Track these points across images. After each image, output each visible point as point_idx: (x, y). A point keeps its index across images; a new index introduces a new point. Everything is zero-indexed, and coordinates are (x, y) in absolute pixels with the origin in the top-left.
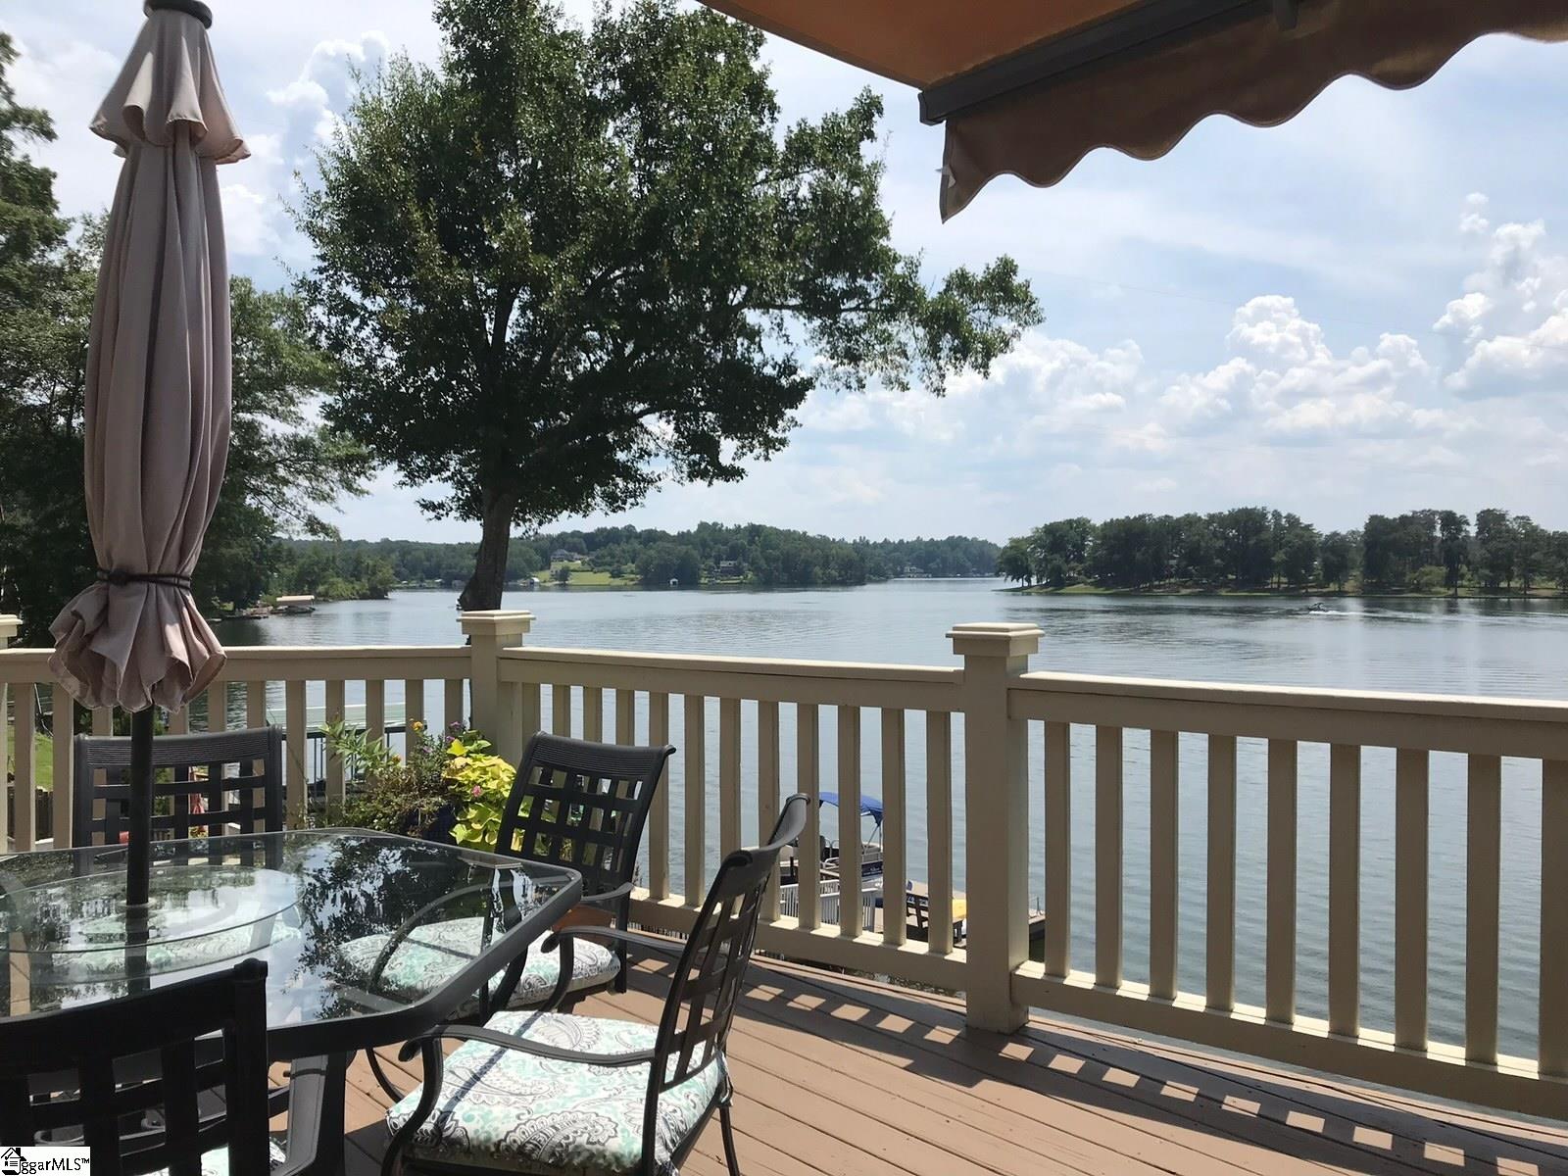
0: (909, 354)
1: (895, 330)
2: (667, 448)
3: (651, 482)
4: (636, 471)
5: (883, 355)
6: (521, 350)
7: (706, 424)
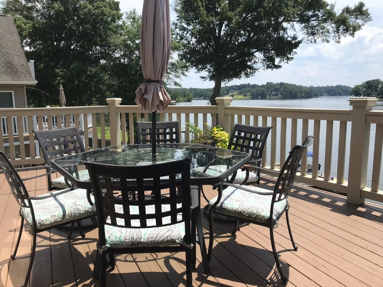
0: (330, 32)
1: (326, 25)
2: (261, 61)
3: (257, 70)
4: (253, 67)
5: (322, 33)
6: (225, 37)
7: (272, 54)
